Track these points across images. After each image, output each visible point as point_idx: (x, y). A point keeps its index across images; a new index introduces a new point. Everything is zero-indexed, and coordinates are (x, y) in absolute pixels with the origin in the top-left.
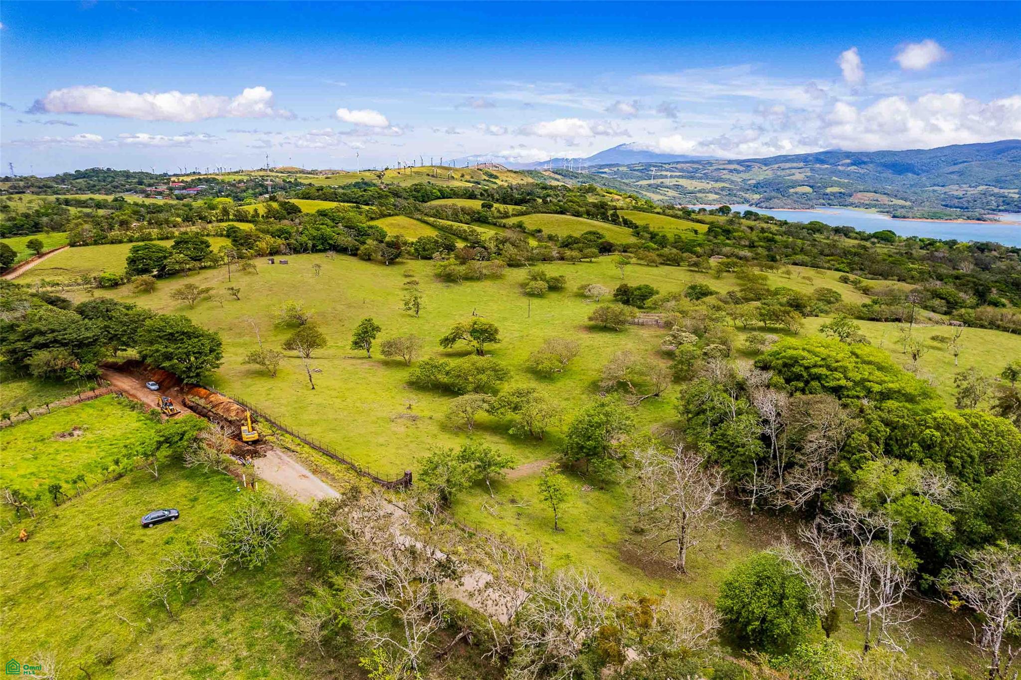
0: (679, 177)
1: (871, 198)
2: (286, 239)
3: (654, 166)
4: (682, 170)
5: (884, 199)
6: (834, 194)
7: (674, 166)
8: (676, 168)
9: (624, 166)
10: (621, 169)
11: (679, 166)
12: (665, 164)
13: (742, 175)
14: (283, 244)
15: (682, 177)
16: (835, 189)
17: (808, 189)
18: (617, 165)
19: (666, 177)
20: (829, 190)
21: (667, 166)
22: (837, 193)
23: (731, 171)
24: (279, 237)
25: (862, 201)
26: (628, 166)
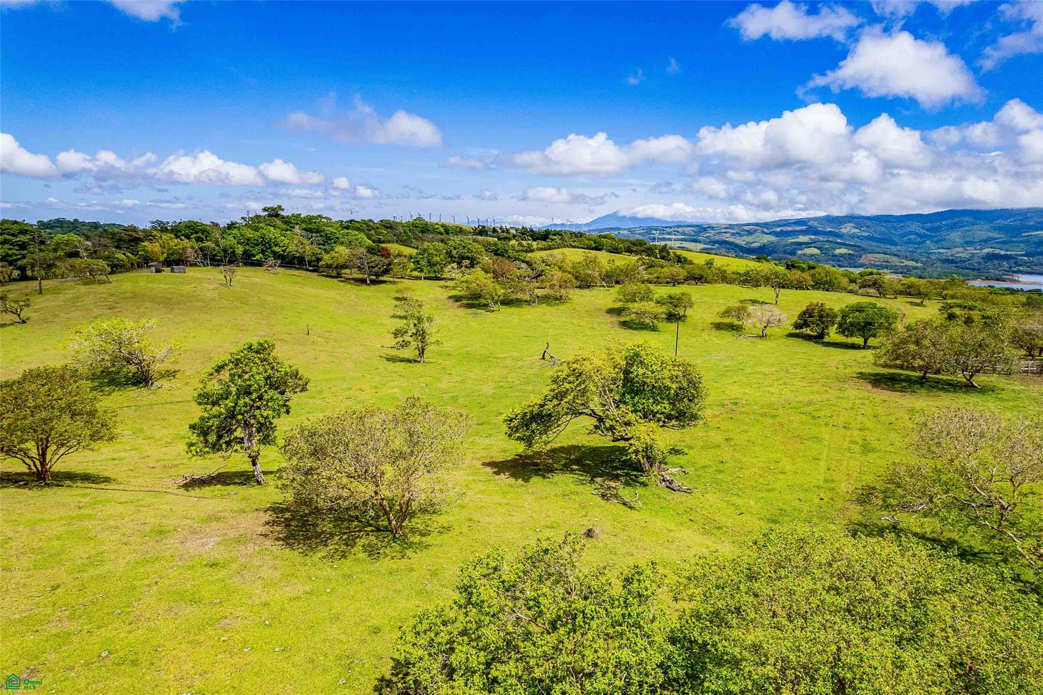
0: (682, 240)
1: (882, 260)
2: (198, 240)
3: (656, 230)
4: (683, 234)
5: (895, 260)
6: (842, 255)
7: (676, 229)
8: (677, 231)
9: (624, 229)
10: (622, 232)
11: (680, 230)
12: (667, 227)
13: (744, 238)
14: (192, 248)
15: (685, 240)
16: (843, 251)
17: (816, 251)
18: (618, 229)
19: (670, 240)
20: (837, 251)
21: (668, 230)
22: (845, 254)
23: (733, 234)
24: (188, 237)
25: (873, 263)
26: (629, 230)
